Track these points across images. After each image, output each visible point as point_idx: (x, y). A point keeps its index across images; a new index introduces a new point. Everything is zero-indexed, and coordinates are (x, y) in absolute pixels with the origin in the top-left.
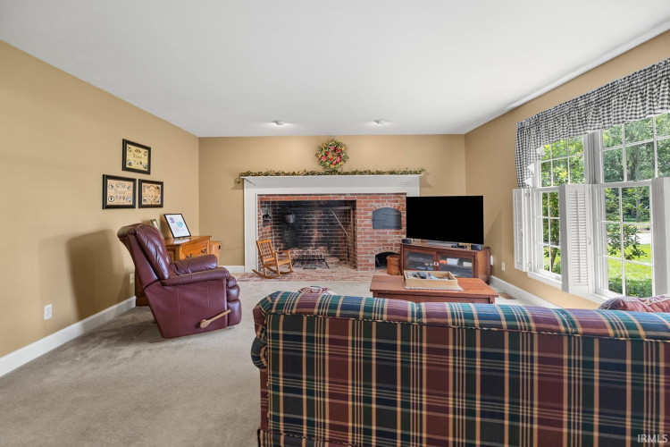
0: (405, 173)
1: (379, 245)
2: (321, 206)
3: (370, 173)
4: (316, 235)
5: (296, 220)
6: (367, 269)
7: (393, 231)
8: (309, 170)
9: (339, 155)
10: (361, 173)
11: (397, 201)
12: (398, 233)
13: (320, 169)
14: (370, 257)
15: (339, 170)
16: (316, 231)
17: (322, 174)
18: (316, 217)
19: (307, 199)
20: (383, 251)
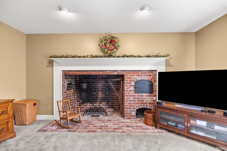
0: (156, 56)
1: (139, 103)
2: (103, 78)
3: (133, 56)
4: (100, 95)
5: (88, 87)
6: (131, 118)
7: (148, 94)
8: (94, 55)
9: (114, 45)
10: (128, 57)
11: (150, 76)
12: (151, 96)
13: (101, 54)
14: (132, 111)
15: (114, 55)
16: (100, 93)
17: (103, 57)
18: (100, 85)
19: (93, 73)
20: (141, 107)
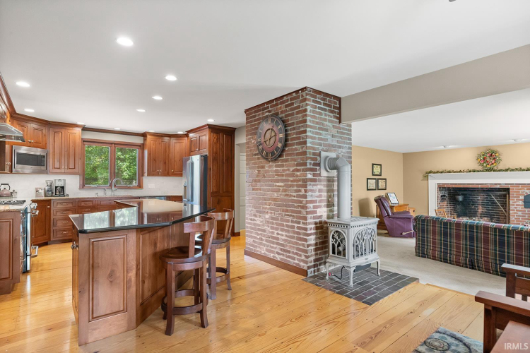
2: (484, 191)
3: (521, 170)
4: (480, 209)
5: (464, 199)
8: (471, 169)
9: (494, 159)
10: (513, 170)
13: (480, 168)
15: (495, 168)
16: (480, 207)
17: (481, 171)
18: (480, 198)
19: (471, 186)
